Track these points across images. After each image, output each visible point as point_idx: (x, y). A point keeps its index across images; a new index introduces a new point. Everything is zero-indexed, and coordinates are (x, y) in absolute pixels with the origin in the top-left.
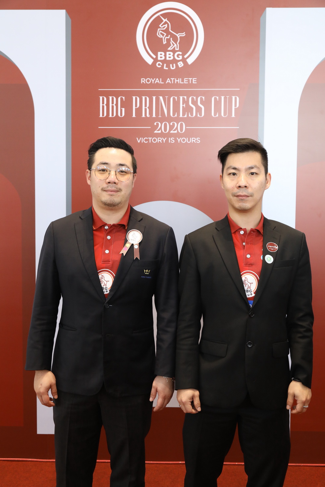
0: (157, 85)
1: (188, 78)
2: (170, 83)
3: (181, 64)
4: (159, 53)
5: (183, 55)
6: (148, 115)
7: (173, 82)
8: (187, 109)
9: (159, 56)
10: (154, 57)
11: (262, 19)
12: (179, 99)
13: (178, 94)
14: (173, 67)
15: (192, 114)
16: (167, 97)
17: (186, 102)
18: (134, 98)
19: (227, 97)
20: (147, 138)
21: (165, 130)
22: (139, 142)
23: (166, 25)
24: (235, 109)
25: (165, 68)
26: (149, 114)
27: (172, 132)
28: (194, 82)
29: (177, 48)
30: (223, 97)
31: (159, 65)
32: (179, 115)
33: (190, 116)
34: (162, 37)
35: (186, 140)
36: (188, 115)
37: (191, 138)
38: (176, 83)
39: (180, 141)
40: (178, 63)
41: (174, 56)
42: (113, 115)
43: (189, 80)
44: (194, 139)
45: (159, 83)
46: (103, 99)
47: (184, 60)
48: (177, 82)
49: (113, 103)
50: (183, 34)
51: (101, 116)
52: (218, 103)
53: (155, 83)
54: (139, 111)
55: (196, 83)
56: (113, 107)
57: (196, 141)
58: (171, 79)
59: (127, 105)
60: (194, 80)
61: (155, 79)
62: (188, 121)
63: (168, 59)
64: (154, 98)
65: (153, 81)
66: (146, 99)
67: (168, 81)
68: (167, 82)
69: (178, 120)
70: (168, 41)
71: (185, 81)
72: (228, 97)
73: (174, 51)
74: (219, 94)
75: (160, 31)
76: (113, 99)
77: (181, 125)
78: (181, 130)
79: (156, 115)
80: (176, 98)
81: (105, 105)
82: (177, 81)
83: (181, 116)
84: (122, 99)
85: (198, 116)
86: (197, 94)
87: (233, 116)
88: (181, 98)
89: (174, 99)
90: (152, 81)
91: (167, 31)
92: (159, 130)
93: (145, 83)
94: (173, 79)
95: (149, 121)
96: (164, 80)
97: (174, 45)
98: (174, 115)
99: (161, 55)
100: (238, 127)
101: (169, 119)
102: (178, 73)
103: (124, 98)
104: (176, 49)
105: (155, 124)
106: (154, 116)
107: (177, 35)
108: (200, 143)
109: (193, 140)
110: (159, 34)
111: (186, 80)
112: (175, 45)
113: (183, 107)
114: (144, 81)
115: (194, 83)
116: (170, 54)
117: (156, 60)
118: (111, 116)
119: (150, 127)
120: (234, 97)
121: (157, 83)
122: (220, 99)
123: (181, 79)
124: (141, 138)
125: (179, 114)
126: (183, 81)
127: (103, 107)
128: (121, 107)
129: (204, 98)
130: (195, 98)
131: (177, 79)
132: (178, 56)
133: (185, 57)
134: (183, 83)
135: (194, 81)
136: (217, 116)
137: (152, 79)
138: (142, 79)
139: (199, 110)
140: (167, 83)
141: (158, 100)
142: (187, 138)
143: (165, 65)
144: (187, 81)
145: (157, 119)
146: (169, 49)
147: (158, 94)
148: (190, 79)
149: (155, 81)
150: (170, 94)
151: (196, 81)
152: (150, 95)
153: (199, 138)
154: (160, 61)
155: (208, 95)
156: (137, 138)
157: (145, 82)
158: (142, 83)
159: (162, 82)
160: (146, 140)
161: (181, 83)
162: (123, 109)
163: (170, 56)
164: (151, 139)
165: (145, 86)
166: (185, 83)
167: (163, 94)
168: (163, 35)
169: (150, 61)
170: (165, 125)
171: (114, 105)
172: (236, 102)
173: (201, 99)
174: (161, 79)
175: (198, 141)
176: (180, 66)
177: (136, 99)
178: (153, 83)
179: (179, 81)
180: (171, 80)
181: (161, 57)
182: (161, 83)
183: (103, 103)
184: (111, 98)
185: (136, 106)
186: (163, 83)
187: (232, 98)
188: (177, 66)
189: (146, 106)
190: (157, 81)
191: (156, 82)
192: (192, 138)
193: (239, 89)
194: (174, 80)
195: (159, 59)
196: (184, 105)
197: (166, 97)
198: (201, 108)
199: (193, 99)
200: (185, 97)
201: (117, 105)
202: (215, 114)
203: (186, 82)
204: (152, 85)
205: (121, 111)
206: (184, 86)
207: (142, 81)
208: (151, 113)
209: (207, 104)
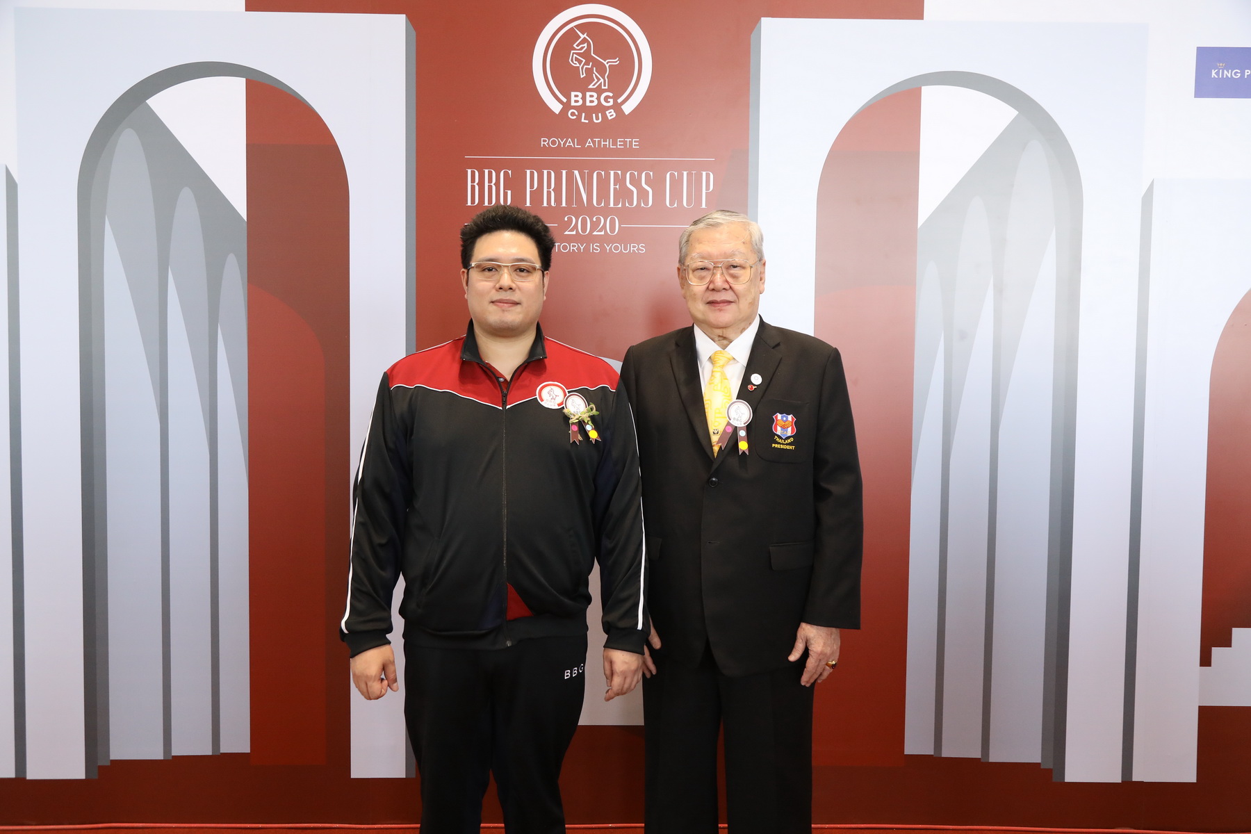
0: (570, 151)
1: (624, 139)
2: (593, 146)
3: (611, 114)
4: (573, 94)
5: (615, 98)
6: (553, 204)
7: (597, 146)
8: (623, 194)
9: (573, 99)
10: (564, 100)
11: (753, 36)
12: (608, 175)
13: (607, 166)
14: (597, 119)
15: (631, 203)
17: (620, 181)
18: (528, 172)
19: (692, 174)
21: (584, 229)
23: (586, 45)
24: (707, 193)
25: (583, 120)
26: (555, 201)
27: (595, 233)
28: (635, 145)
29: (605, 86)
30: (685, 173)
31: (573, 114)
32: (609, 205)
33: (627, 205)
34: (578, 65)
35: (621, 248)
36: (624, 204)
37: (628, 245)
38: (602, 146)
39: (610, 249)
40: (607, 112)
41: (598, 99)
43: (625, 142)
45: (573, 146)
46: (473, 174)
47: (617, 107)
48: (605, 145)
49: (490, 181)
50: (616, 62)
51: (469, 204)
52: (676, 184)
53: (566, 146)
54: (537, 195)
55: (638, 147)
56: (490, 188)
57: (638, 249)
58: (594, 139)
59: (516, 184)
60: (635, 142)
61: (565, 139)
62: (625, 215)
63: (588, 104)
64: (564, 172)
65: (562, 143)
66: (549, 174)
67: (589, 143)
68: (587, 144)
69: (606, 212)
70: (589, 72)
71: (618, 143)
72: (693, 172)
73: (599, 91)
74: (679, 167)
75: (575, 55)
76: (490, 174)
78: (612, 229)
79: (567, 203)
80: (603, 173)
81: (476, 184)
82: (605, 143)
83: (612, 205)
84: (506, 174)
85: (642, 205)
86: (640, 167)
87: (704, 205)
88: (612, 173)
89: (599, 174)
90: (559, 143)
91: (586, 55)
92: (572, 230)
93: (547, 146)
94: (597, 140)
95: (556, 213)
96: (580, 142)
97: (599, 79)
98: (599, 202)
99: (576, 98)
101: (590, 211)
102: (607, 129)
103: (510, 172)
104: (603, 87)
105: (566, 219)
106: (564, 204)
107: (605, 63)
108: (644, 253)
109: (633, 248)
110: (572, 60)
111: (620, 141)
112: (602, 80)
113: (615, 189)
114: (545, 143)
115: (634, 147)
116: (591, 96)
117: (567, 106)
119: (556, 225)
120: (704, 174)
121: (569, 147)
122: (681, 176)
123: (611, 140)
125: (608, 202)
126: (615, 143)
127: (473, 187)
128: (505, 189)
129: (651, 173)
130: (636, 173)
131: (605, 141)
132: (606, 99)
133: (620, 101)
134: (615, 147)
136: (675, 205)
137: (559, 139)
138: (542, 139)
139: (643, 194)
140: (586, 146)
141: (570, 177)
142: (623, 245)
143: (583, 114)
144: (622, 143)
145: (568, 210)
146: (591, 87)
147: (570, 167)
148: (628, 140)
149: (565, 144)
150: (593, 167)
151: (637, 143)
152: (557, 167)
153: (644, 245)
154: (574, 107)
155: (659, 171)
157: (548, 144)
158: (542, 146)
161: (611, 147)
162: (509, 192)
163: (591, 99)
165: (547, 151)
166: (618, 147)
167: (580, 166)
168: (580, 62)
169: (556, 107)
170: (584, 222)
171: (493, 184)
172: (708, 181)
173: (647, 176)
174: (576, 140)
175: (642, 251)
176: (610, 118)
177: (532, 174)
178: (562, 146)
179: (608, 143)
180: (594, 142)
181: (576, 101)
182: (576, 146)
183: (473, 181)
184: (486, 171)
185: (532, 186)
186: (580, 147)
187: (701, 174)
188: (604, 116)
189: (549, 186)
190: (570, 143)
191: (567, 144)
192: (632, 245)
193: (713, 160)
194: (599, 142)
195: (573, 104)
196: (618, 187)
197: (585, 172)
198: (647, 192)
199: (632, 175)
200: (619, 172)
201: (497, 184)
202: (672, 203)
203: (620, 145)
204: (560, 151)
205: (505, 195)
206: (617, 152)
207: (542, 143)
208: (558, 199)
209: (657, 184)
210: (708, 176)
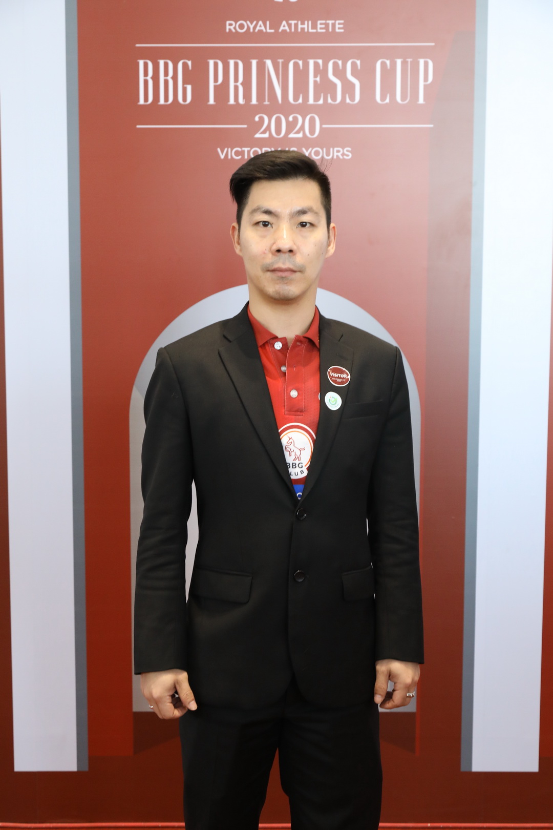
0: (260, 36)
1: (326, 20)
2: (288, 30)
6: (241, 101)
7: (293, 30)
8: (325, 87)
12: (306, 65)
13: (304, 55)
15: (334, 98)
16: (281, 61)
17: (321, 72)
18: (211, 62)
19: (407, 62)
20: (239, 149)
21: (278, 131)
22: (222, 157)
24: (425, 86)
26: (244, 97)
27: (292, 135)
28: (339, 28)
30: (399, 62)
32: (308, 101)
33: (330, 101)
35: (323, 153)
36: (325, 100)
37: (331, 149)
38: (299, 30)
42: (166, 99)
43: (327, 25)
44: (338, 151)
45: (264, 30)
46: (146, 65)
48: (303, 29)
49: (166, 74)
51: (142, 102)
52: (389, 75)
53: (256, 30)
54: (222, 90)
55: (342, 31)
56: (166, 82)
57: (343, 154)
58: (290, 22)
59: (196, 77)
60: (339, 24)
61: (255, 22)
62: (327, 113)
64: (254, 63)
65: (252, 27)
66: (236, 65)
67: (284, 26)
68: (282, 28)
69: (304, 109)
71: (319, 26)
72: (409, 60)
74: (392, 54)
76: (166, 65)
77: (312, 121)
78: (312, 131)
79: (258, 99)
80: (301, 63)
81: (149, 78)
82: (303, 26)
83: (311, 101)
84: (185, 65)
85: (348, 101)
86: (344, 55)
87: (421, 100)
88: (311, 62)
89: (296, 65)
90: (248, 28)
92: (264, 132)
93: (234, 31)
94: (293, 22)
95: (245, 112)
96: (275, 25)
98: (296, 98)
100: (432, 126)
101: (286, 108)
102: (305, 9)
103: (190, 63)
105: (257, 119)
106: (254, 101)
108: (349, 159)
109: (336, 153)
111: (321, 24)
113: (315, 82)
114: (232, 28)
115: (337, 30)
118: (162, 101)
119: (245, 126)
120: (422, 62)
121: (260, 31)
122: (394, 65)
123: (310, 22)
124: (226, 150)
125: (306, 98)
126: (314, 26)
127: (146, 82)
128: (185, 82)
129: (358, 62)
130: (340, 62)
131: (303, 23)
134: (315, 31)
135: (337, 26)
136: (387, 101)
137: (248, 22)
138: (228, 22)
139: (348, 88)
140: (280, 30)
141: (261, 68)
142: (325, 149)
144: (323, 26)
145: (260, 108)
147: (261, 55)
148: (330, 22)
149: (255, 28)
150: (288, 55)
151: (342, 26)
152: (245, 56)
153: (350, 149)
155: (368, 57)
156: (219, 150)
157: (235, 28)
158: (227, 30)
159: (270, 29)
160: (237, 153)
161: (311, 30)
162: (189, 88)
164: (249, 152)
165: (235, 37)
166: (319, 30)
167: (273, 54)
170: (278, 122)
171: (169, 78)
172: (427, 70)
173: (354, 65)
174: (268, 23)
175: (348, 156)
177: (216, 65)
178: (251, 30)
179: (307, 26)
180: (290, 26)
182: (268, 31)
183: (146, 74)
184: (162, 62)
185: (216, 80)
186: (272, 31)
187: (418, 63)
189: (236, 80)
190: (260, 26)
191: (258, 28)
192: (336, 149)
193: (433, 44)
194: (296, 25)
196: (318, 79)
197: (279, 62)
198: (353, 85)
199: (335, 65)
200: (320, 61)
201: (175, 78)
202: (383, 98)
203: (321, 28)
204: (249, 36)
205: (185, 90)
206: (316, 37)
207: (228, 27)
208: (247, 96)
209: (366, 75)
210: (426, 64)
